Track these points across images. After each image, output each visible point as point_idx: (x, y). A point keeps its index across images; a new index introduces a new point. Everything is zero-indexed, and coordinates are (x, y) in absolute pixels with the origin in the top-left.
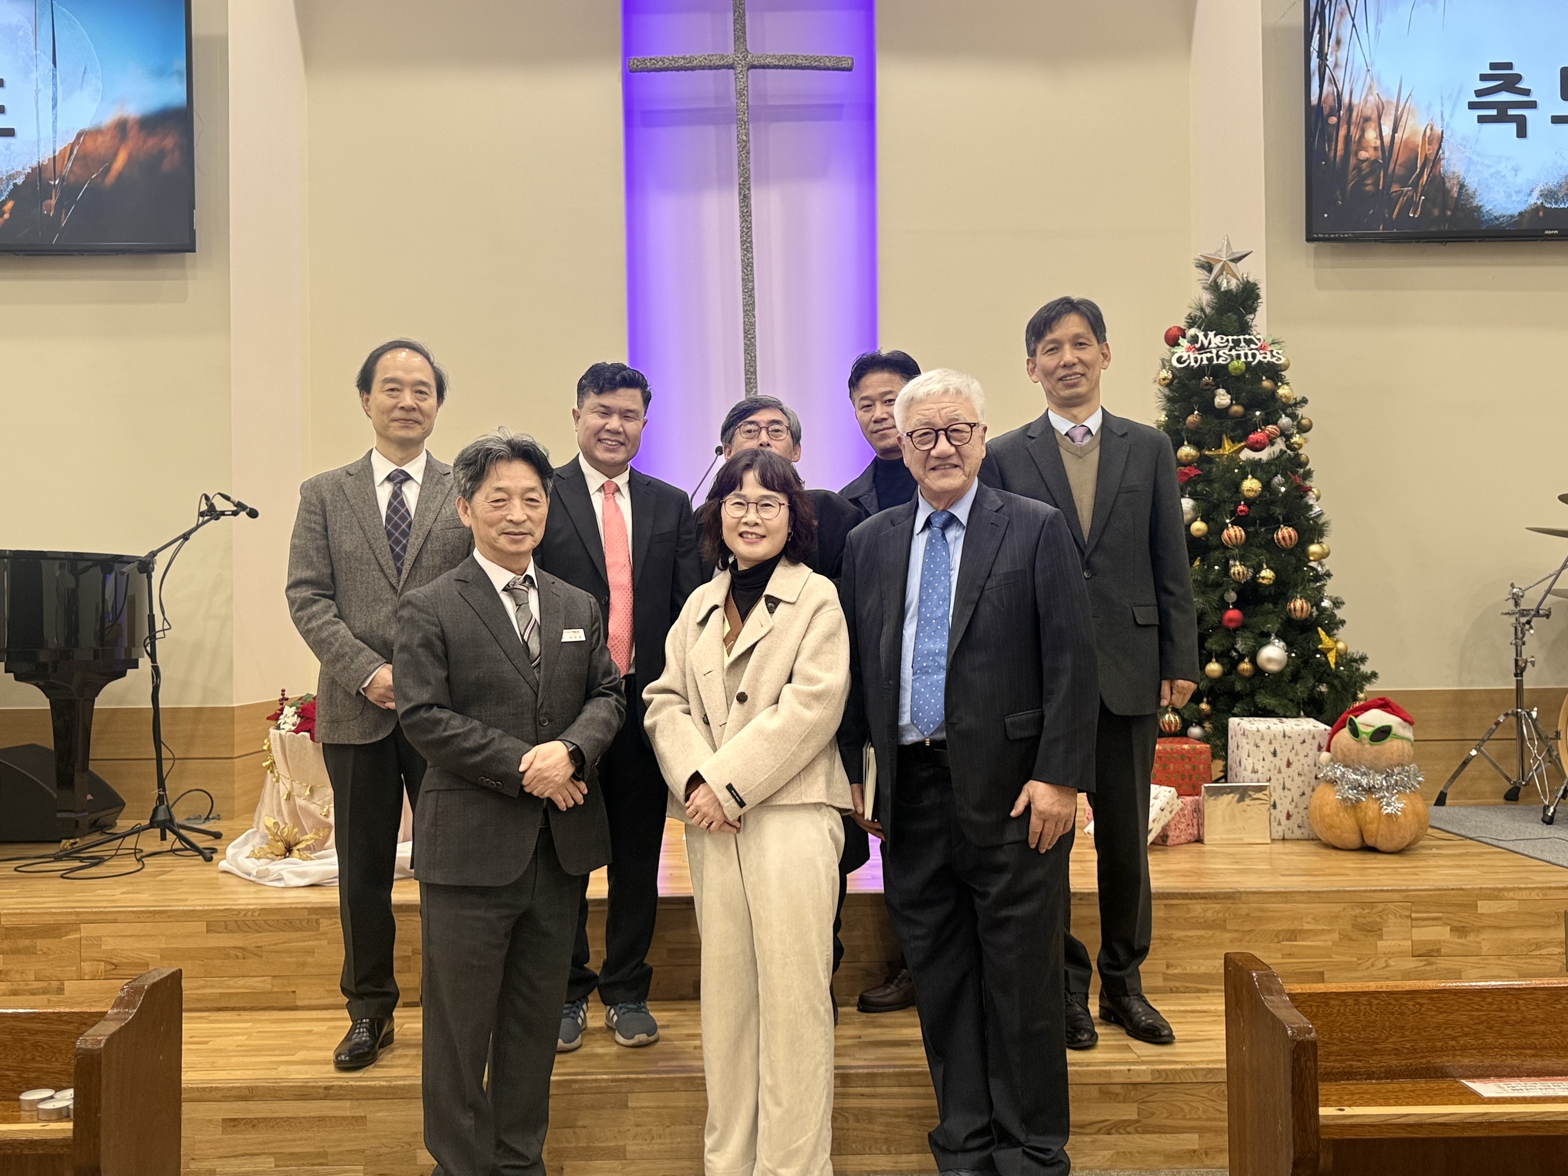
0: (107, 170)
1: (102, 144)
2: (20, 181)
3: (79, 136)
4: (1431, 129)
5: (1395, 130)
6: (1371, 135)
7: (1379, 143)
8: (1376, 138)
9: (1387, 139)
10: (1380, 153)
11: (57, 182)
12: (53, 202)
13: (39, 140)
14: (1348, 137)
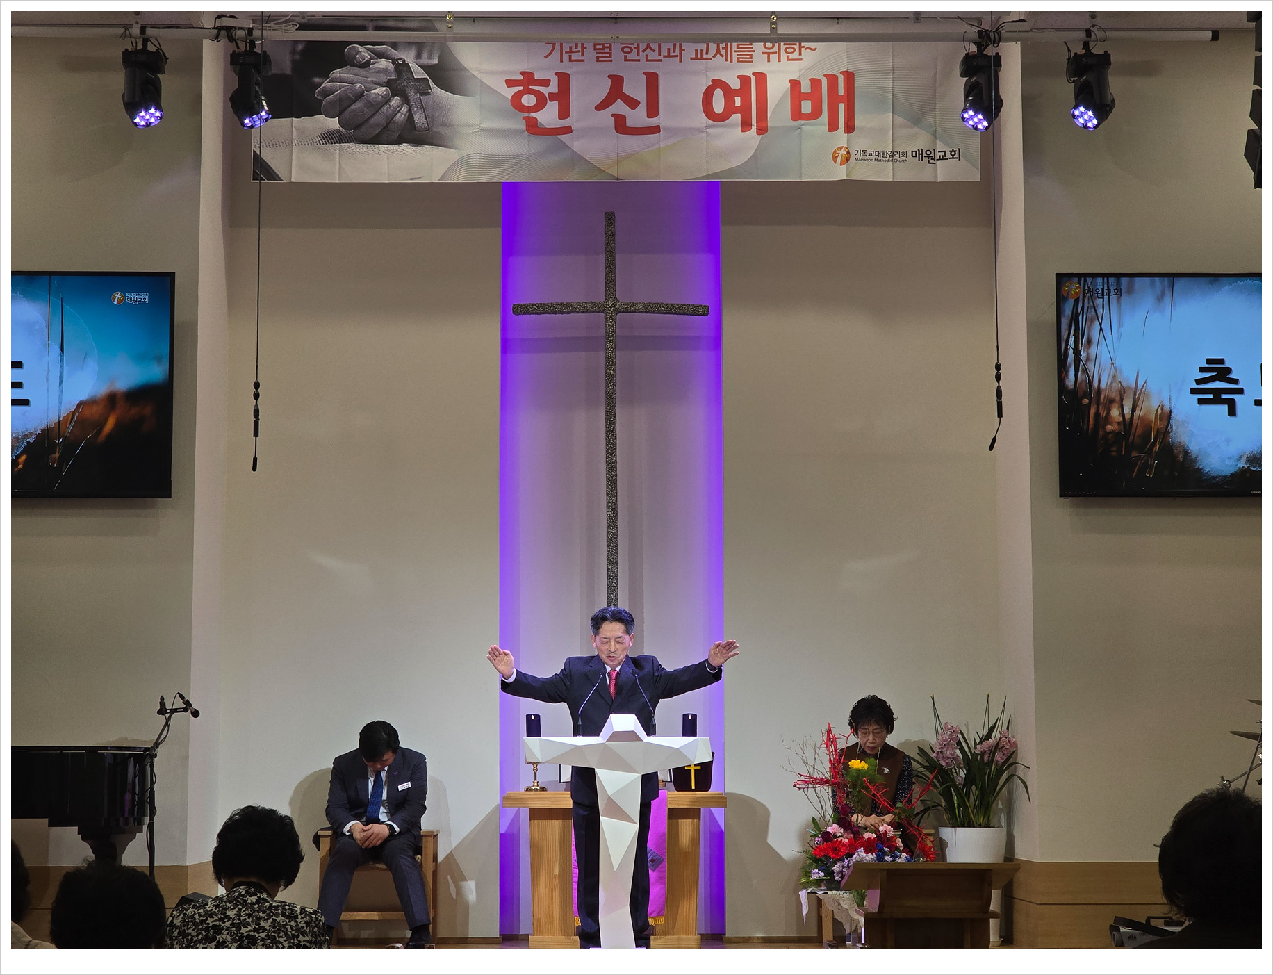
0: (100, 431)
1: (95, 411)
2: (32, 439)
3: (79, 405)
4: (1162, 409)
5: (1134, 409)
6: (1115, 413)
7: (1121, 419)
8: (1119, 416)
9: (1128, 417)
10: (1122, 427)
11: (60, 441)
12: (57, 456)
13: (48, 409)
14: (1097, 414)
